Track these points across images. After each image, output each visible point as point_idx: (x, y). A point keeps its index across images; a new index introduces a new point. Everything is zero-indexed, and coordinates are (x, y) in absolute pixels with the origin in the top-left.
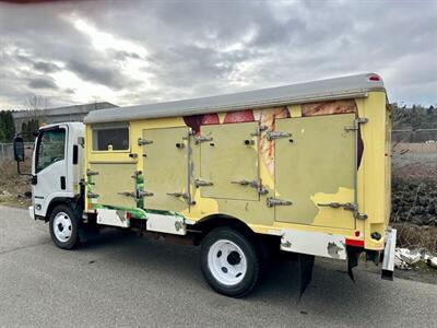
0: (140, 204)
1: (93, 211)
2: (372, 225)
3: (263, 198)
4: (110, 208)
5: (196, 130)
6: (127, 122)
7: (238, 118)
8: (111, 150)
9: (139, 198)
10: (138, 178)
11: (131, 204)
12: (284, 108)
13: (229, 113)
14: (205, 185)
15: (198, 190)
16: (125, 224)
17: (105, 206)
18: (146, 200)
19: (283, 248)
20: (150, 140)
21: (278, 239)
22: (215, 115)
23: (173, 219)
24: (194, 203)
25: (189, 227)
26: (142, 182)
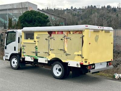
0: (37, 55)
1: (24, 57)
2: (85, 59)
3: (65, 53)
4: (29, 56)
5: (51, 35)
6: (34, 32)
7: (60, 33)
8: (29, 39)
9: (36, 53)
10: (36, 48)
11: (34, 55)
12: (69, 31)
13: (58, 31)
14: (52, 50)
15: (51, 52)
16: (33, 61)
17: (27, 56)
18: (38, 54)
19: (68, 65)
20: (39, 37)
21: (67, 63)
22: (55, 32)
23: (45, 59)
24: (50, 55)
25: (49, 61)
26: (37, 49)
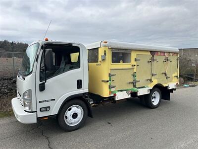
0: (135, 86)
1: (113, 95)
3: (166, 77)
4: (121, 91)
7: (162, 54)
8: (121, 63)
9: (134, 83)
10: (134, 75)
11: (131, 87)
12: (169, 53)
13: (161, 52)
14: (155, 75)
15: (153, 77)
16: (130, 96)
17: (119, 91)
18: (137, 84)
20: (139, 59)
21: (167, 87)
22: (157, 52)
23: (147, 89)
24: (152, 82)
25: (150, 90)
26: (135, 77)
